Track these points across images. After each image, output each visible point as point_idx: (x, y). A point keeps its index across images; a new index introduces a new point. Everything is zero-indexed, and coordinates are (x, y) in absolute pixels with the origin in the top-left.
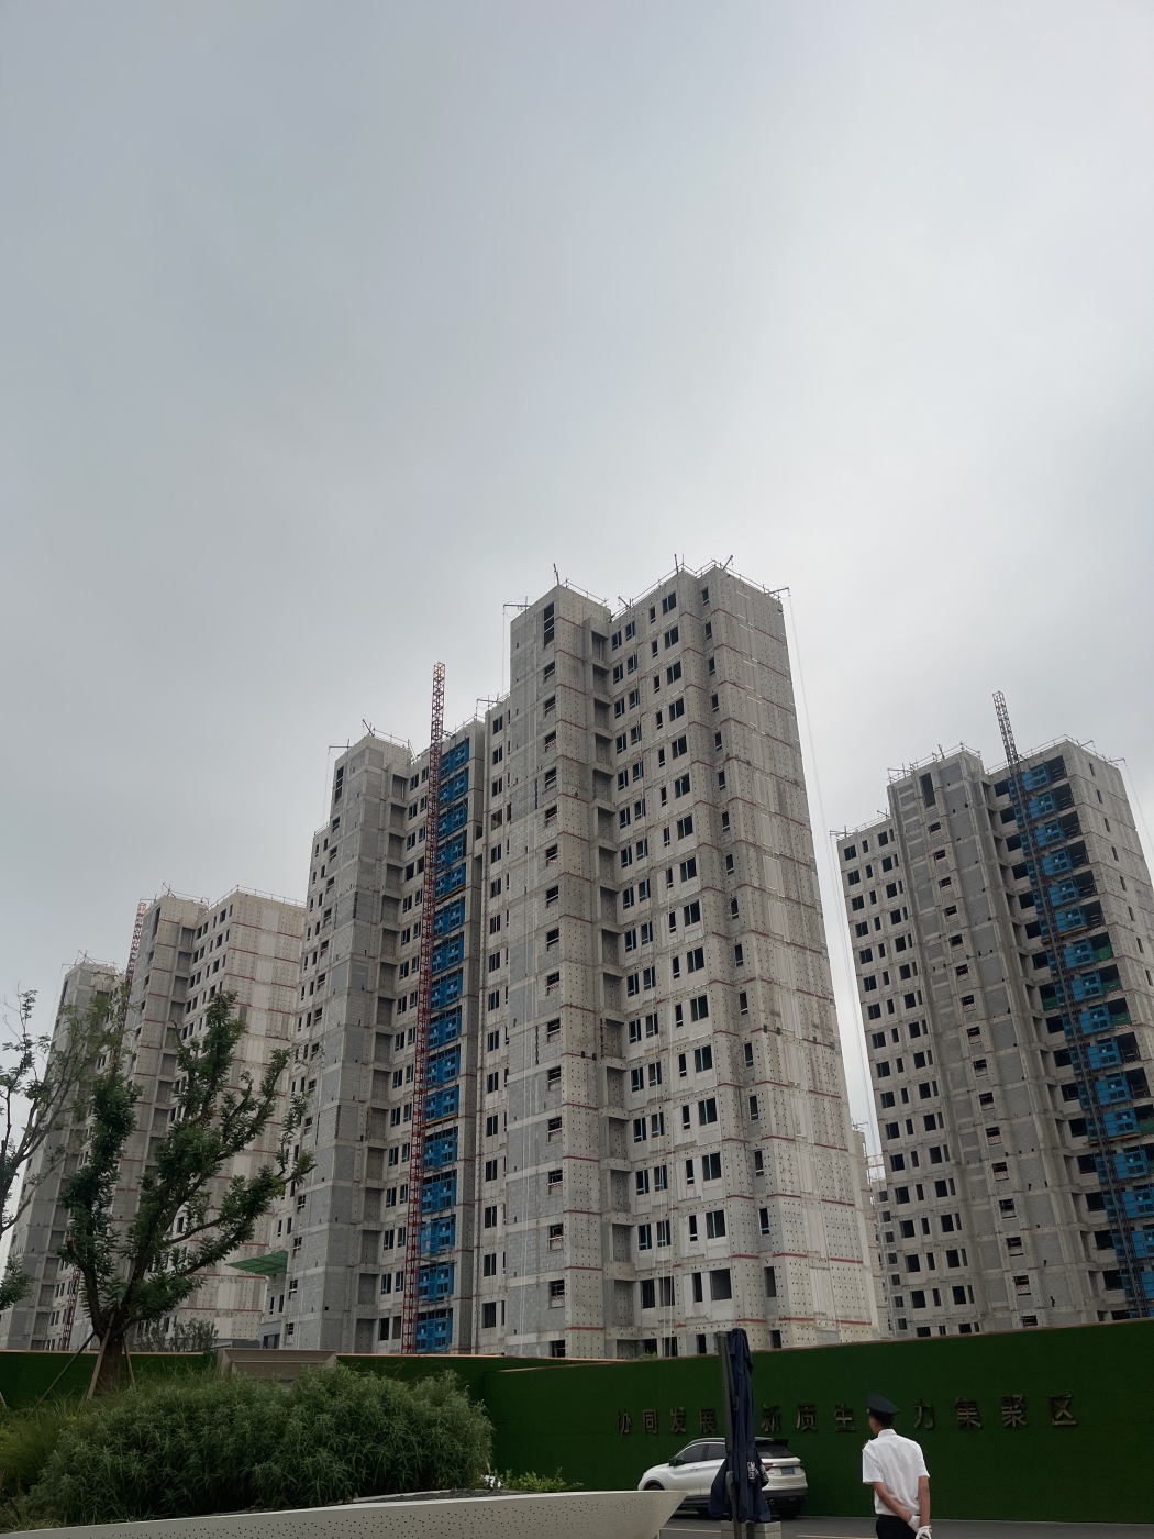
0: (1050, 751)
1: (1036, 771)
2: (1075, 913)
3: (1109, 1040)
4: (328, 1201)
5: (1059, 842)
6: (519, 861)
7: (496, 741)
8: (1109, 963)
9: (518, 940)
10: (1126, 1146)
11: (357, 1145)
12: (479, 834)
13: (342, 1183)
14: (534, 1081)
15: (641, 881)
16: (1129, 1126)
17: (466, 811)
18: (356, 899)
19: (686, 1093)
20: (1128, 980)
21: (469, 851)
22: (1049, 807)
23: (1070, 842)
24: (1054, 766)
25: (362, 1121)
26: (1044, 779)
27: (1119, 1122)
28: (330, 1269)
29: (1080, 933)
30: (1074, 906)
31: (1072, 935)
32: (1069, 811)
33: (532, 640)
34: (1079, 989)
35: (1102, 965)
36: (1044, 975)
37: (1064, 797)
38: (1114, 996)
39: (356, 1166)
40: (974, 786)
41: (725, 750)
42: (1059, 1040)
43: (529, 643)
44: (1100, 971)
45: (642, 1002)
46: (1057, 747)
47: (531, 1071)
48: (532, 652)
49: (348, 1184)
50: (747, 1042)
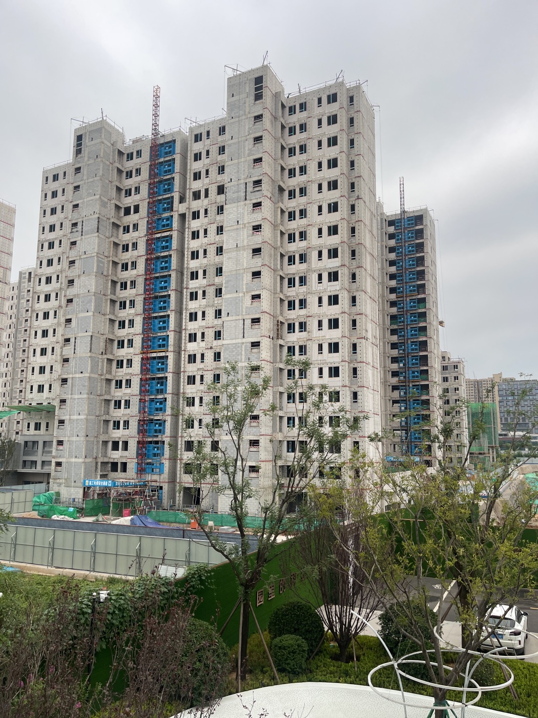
0: (417, 211)
1: (410, 219)
2: (414, 286)
3: (417, 342)
4: (86, 384)
5: (414, 254)
6: (232, 228)
7: (197, 147)
8: (423, 310)
9: (231, 271)
10: (413, 384)
11: (100, 357)
12: (182, 200)
13: (93, 375)
14: (241, 346)
15: (301, 253)
16: (417, 377)
17: (173, 184)
18: (99, 221)
19: (322, 362)
20: (430, 319)
21: (174, 209)
22: (412, 237)
23: (418, 255)
24: (419, 219)
25: (102, 344)
26: (412, 224)
27: (413, 375)
28: (89, 417)
29: (413, 296)
30: (413, 284)
31: (410, 296)
32: (421, 241)
33: (245, 95)
34: (409, 318)
35: (420, 311)
36: (394, 310)
37: (420, 233)
38: (422, 324)
39: (100, 368)
40: (382, 219)
41: (356, 193)
42: (395, 339)
43: (242, 96)
44: (418, 313)
45: (297, 315)
46: (421, 210)
47: (240, 341)
48: (245, 103)
49: (96, 376)
50: (354, 342)
